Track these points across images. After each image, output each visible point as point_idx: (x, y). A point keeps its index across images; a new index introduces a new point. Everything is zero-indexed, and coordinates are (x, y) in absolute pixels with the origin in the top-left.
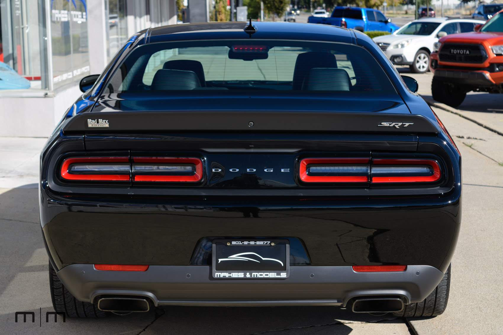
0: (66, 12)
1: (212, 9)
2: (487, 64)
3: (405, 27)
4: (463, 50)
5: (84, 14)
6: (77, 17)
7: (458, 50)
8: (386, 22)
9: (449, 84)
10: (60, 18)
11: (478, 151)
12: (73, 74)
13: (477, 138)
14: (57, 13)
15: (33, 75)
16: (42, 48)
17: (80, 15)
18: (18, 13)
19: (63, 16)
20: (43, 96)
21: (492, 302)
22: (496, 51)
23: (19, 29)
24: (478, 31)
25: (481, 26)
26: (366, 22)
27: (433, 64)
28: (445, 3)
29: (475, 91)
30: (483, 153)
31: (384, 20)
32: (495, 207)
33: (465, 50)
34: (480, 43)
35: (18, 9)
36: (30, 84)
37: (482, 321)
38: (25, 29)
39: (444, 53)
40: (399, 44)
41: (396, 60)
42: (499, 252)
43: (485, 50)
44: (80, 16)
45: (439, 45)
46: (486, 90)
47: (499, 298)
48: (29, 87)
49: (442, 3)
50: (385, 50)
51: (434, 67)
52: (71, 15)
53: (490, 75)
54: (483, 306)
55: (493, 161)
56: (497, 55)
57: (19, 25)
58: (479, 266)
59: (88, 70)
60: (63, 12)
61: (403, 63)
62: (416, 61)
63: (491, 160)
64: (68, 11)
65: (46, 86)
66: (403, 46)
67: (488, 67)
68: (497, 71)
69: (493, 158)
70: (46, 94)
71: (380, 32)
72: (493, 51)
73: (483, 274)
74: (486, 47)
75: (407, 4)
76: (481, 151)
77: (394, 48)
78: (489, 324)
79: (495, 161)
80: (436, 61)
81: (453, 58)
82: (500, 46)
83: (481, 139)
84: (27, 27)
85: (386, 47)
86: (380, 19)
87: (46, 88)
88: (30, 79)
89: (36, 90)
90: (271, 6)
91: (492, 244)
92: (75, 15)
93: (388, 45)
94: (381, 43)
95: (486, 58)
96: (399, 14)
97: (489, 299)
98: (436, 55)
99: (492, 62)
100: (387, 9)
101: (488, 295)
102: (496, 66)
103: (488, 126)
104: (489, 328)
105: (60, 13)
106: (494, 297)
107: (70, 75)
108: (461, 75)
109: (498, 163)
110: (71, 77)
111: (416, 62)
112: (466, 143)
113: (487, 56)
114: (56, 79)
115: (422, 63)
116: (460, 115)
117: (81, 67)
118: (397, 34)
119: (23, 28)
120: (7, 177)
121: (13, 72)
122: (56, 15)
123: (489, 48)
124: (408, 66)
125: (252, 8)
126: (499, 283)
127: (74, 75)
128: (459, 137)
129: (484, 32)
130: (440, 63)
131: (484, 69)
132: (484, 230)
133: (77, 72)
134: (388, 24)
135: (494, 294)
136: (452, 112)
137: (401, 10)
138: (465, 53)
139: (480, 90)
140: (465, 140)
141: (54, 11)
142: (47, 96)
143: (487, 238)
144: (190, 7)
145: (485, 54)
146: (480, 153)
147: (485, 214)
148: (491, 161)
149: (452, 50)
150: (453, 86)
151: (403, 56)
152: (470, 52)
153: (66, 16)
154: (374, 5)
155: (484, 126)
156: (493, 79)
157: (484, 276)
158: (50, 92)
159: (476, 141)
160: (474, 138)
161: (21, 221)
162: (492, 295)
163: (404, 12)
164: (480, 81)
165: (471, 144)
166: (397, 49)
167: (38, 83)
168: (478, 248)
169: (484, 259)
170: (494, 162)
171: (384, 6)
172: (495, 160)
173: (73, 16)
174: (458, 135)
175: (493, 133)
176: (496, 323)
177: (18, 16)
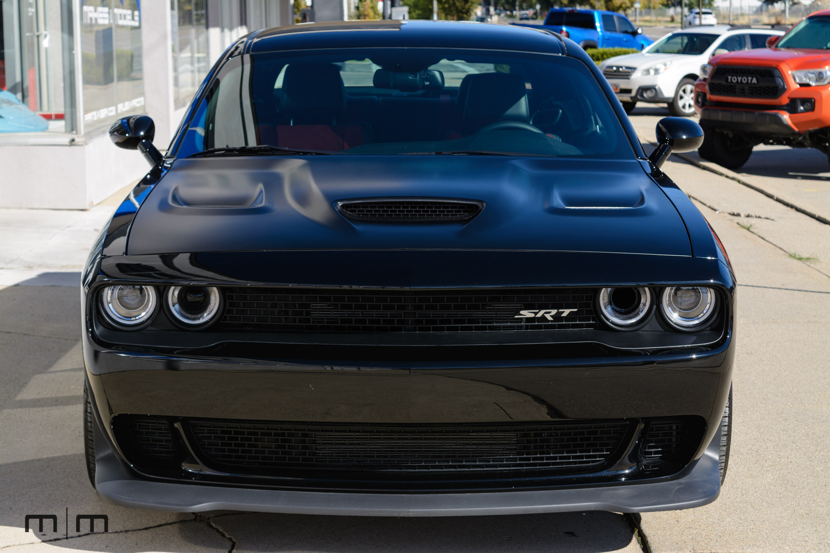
0: (106, 9)
1: (353, 10)
2: (784, 100)
3: (661, 42)
4: (747, 77)
5: (136, 13)
6: (125, 19)
7: (740, 77)
8: (635, 33)
9: (725, 133)
10: (96, 19)
11: (759, 236)
12: (117, 110)
13: (760, 216)
14: (91, 12)
15: (54, 111)
16: (67, 71)
17: (129, 15)
18: (30, 12)
19: (101, 16)
20: (68, 144)
21: (749, 456)
22: (801, 79)
23: (32, 37)
24: (773, 47)
25: (778, 38)
26: (600, 34)
27: (700, 100)
28: (736, 3)
29: (766, 143)
30: (767, 239)
31: (630, 30)
32: (773, 319)
33: (750, 76)
34: (774, 66)
35: (30, 5)
36: (48, 124)
37: (728, 483)
38: (41, 38)
39: (716, 81)
40: (651, 68)
41: (645, 95)
42: (770, 385)
43: (783, 77)
44: (129, 17)
45: (709, 69)
46: (784, 142)
47: (759, 451)
48: (46, 129)
49: (731, 3)
50: (628, 79)
51: (700, 105)
52: (114, 15)
53: (790, 117)
54: (733, 462)
55: (781, 250)
56: (802, 85)
57: (31, 31)
58: (736, 405)
59: (143, 104)
60: (100, 9)
61: (657, 99)
62: (678, 96)
63: (777, 248)
64: (110, 8)
65: (73, 127)
66: (657, 71)
67: (787, 105)
68: (802, 112)
69: (782, 247)
70: (73, 140)
71: (624, 49)
72: (795, 79)
73: (740, 417)
74: (783, 72)
75: (674, 5)
76: (764, 236)
77: (643, 75)
78: (738, 488)
79: (785, 251)
80: (705, 95)
81: (730, 89)
82: (806, 71)
83: (767, 218)
84: (46, 36)
85: (629, 72)
86: (624, 29)
87: (72, 130)
88: (48, 117)
89: (56, 133)
90: (449, 7)
91: (762, 373)
92: (121, 15)
93: (633, 70)
94: (621, 67)
95: (784, 90)
96: (660, 21)
97: (744, 452)
98: (704, 85)
99: (793, 96)
100: (641, 14)
101: (744, 447)
102: (799, 103)
103: (781, 197)
104: (737, 493)
105: (96, 11)
106: (751, 449)
107: (112, 111)
108: (744, 118)
109: (789, 253)
110: (113, 113)
111: (679, 98)
112: (742, 224)
113: (786, 87)
114: (89, 117)
115: (689, 100)
116: (739, 182)
117: (130, 100)
118: (649, 52)
119: (38, 36)
120: (7, 269)
121: (22, 107)
122: (90, 15)
123: (789, 74)
124: (665, 105)
125: (419, 9)
126: (762, 430)
127: (119, 111)
128: (733, 215)
129: (782, 49)
130: (709, 98)
131: (780, 107)
132: (752, 353)
133: (124, 106)
134: (638, 38)
135: (753, 445)
136: (727, 177)
137: (664, 15)
138: (749, 81)
139: (775, 143)
140: (743, 220)
141: (85, 8)
142: (73, 143)
143: (754, 364)
144: (315, 7)
145: (782, 84)
146: (763, 238)
147: (756, 330)
148: (778, 250)
149: (729, 77)
150: (731, 135)
151: (657, 87)
152: (757, 80)
153: (107, 16)
154: (620, 7)
155: (775, 198)
156: (794, 124)
157: (741, 420)
158: (78, 137)
159: (758, 220)
160: (756, 217)
161: (25, 334)
162: (749, 446)
163: (669, 19)
164: (773, 128)
165: (749, 225)
166: (648, 77)
167: (61, 124)
168: (738, 379)
169: (745, 394)
170: (783, 252)
171: (636, 9)
172: (785, 249)
173: (118, 17)
174: (731, 212)
175: (789, 209)
176: (750, 487)
177: (31, 17)
